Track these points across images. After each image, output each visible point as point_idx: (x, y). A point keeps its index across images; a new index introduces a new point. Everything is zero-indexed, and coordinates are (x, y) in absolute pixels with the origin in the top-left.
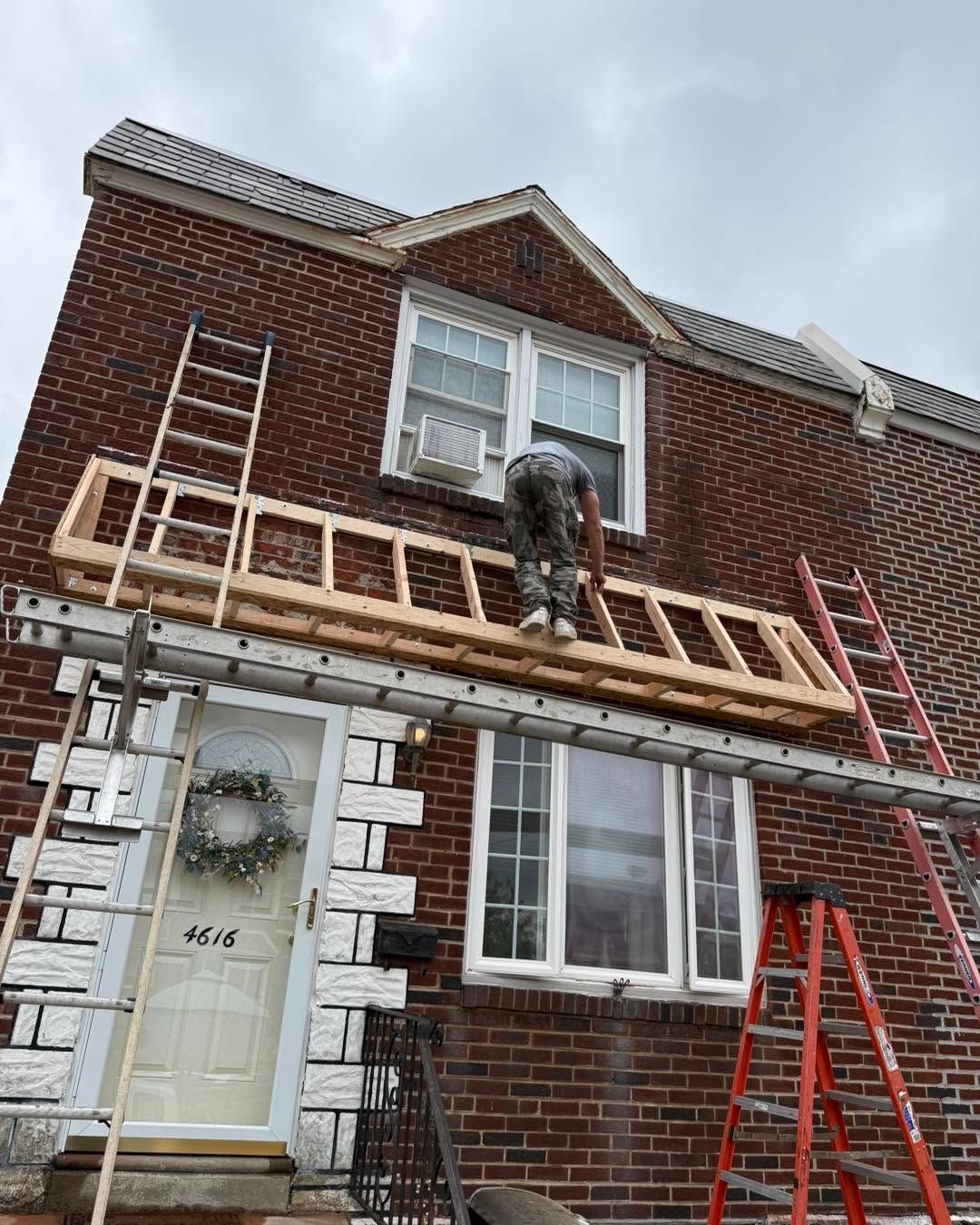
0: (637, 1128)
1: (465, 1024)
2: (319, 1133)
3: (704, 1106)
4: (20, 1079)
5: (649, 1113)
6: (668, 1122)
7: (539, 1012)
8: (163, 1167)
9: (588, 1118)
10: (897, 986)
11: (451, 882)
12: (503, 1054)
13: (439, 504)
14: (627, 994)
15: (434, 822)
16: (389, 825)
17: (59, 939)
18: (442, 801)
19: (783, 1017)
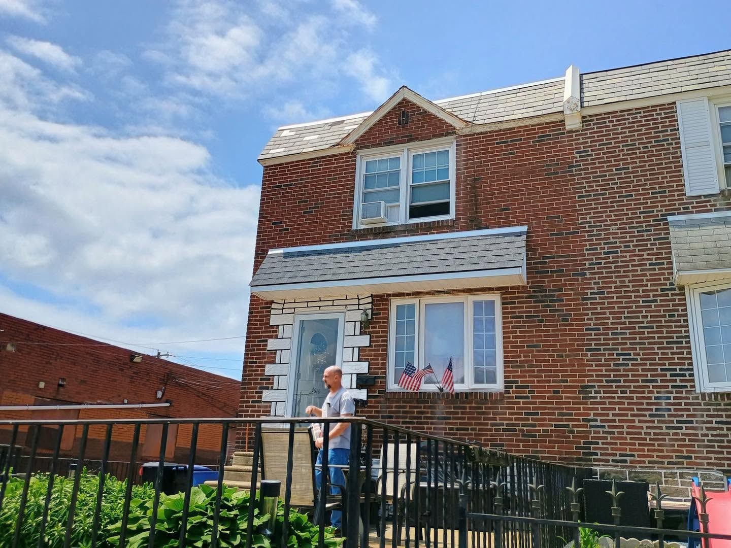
0: (446, 434)
1: (386, 404)
3: (473, 427)
5: (450, 429)
6: (458, 432)
9: (428, 431)
10: (569, 379)
12: (399, 412)
13: (371, 234)
14: (445, 391)
15: (374, 344)
16: (359, 347)
18: (376, 337)
19: (509, 395)
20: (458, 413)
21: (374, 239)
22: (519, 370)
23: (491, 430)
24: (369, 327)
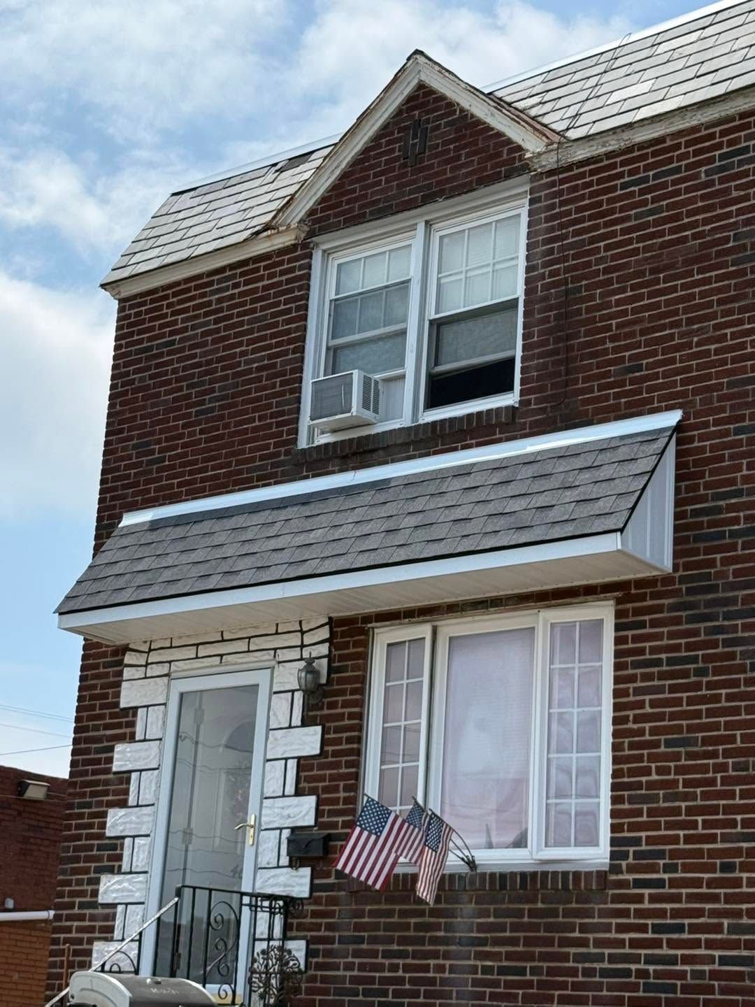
0: (476, 983)
1: (350, 905)
3: (536, 964)
5: (486, 970)
6: (503, 978)
7: (401, 891)
9: (437, 975)
12: (377, 927)
13: (338, 457)
15: (330, 749)
16: (298, 758)
17: (131, 872)
18: (337, 730)
19: (621, 877)
20: (502, 928)
21: (341, 471)
22: (645, 807)
23: (573, 972)
24: (323, 704)
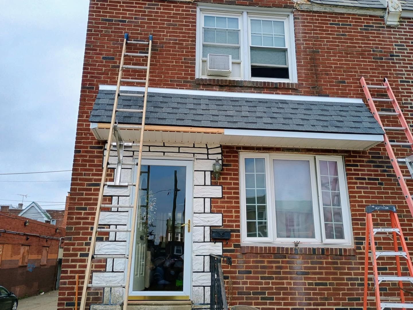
0: (306, 289)
1: (243, 258)
2: (199, 293)
3: (331, 282)
4: (110, 281)
5: (309, 284)
6: (317, 287)
7: (268, 253)
8: (153, 304)
9: (288, 286)
11: (234, 214)
12: (257, 267)
13: (217, 85)
14: (300, 246)
15: (226, 196)
16: (211, 198)
17: (115, 241)
18: (228, 188)
19: (360, 251)
20: (315, 268)
23: (347, 284)
24: (220, 177)
